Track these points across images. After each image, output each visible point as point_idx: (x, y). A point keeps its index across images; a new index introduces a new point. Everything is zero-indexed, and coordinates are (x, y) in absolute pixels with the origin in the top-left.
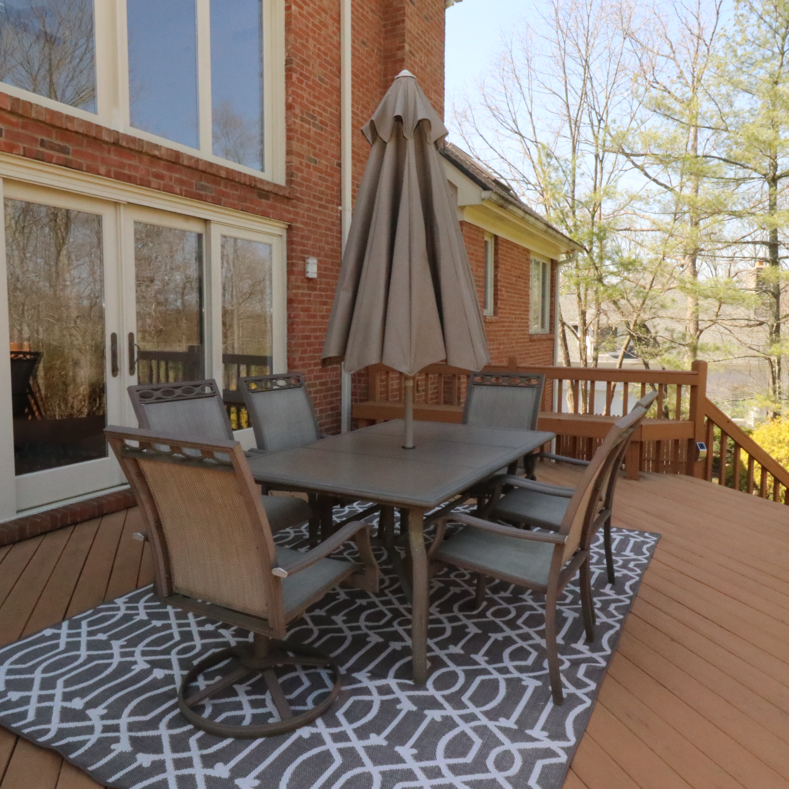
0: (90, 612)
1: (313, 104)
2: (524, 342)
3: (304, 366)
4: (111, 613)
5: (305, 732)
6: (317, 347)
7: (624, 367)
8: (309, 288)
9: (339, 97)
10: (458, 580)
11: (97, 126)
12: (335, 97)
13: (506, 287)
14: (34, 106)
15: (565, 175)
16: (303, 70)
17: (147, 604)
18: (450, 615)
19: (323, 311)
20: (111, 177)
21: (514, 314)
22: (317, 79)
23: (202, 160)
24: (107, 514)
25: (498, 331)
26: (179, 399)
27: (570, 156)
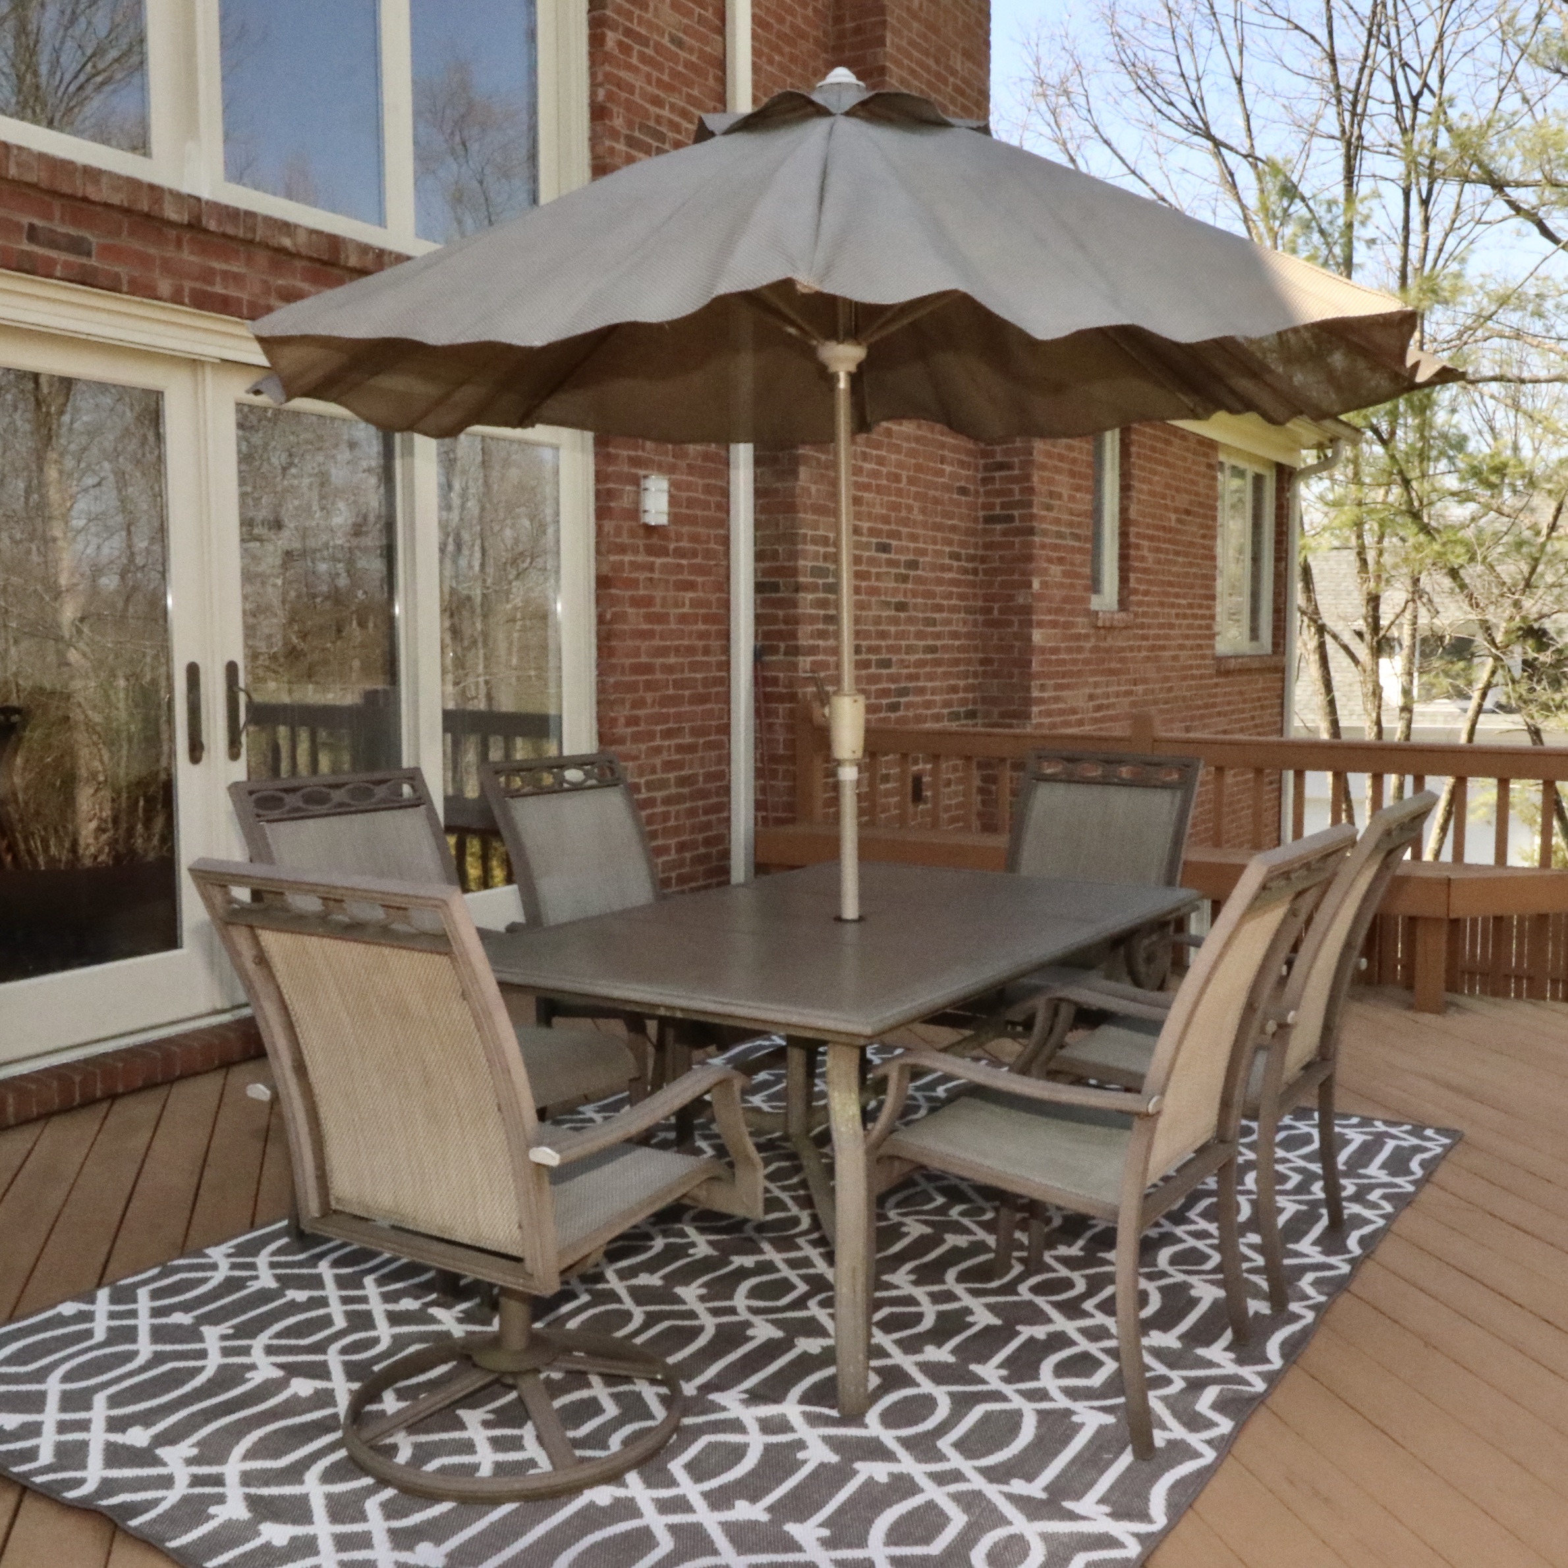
0: (155, 1271)
1: (657, 102)
2: (1202, 677)
3: (637, 738)
4: (200, 1275)
5: (602, 1495)
6: (671, 692)
7: (1479, 740)
8: (651, 551)
9: (722, 80)
10: (966, 1221)
11: (152, 188)
12: (711, 82)
13: (1151, 538)
14: (15, 152)
15: (1327, 244)
16: (631, 21)
17: (275, 1259)
18: (936, 1288)
19: (683, 605)
20: (182, 303)
21: (1173, 606)
22: (666, 41)
23: (391, 253)
24: (183, 1077)
25: (1131, 649)
26: (342, 810)
27: (1339, 191)
